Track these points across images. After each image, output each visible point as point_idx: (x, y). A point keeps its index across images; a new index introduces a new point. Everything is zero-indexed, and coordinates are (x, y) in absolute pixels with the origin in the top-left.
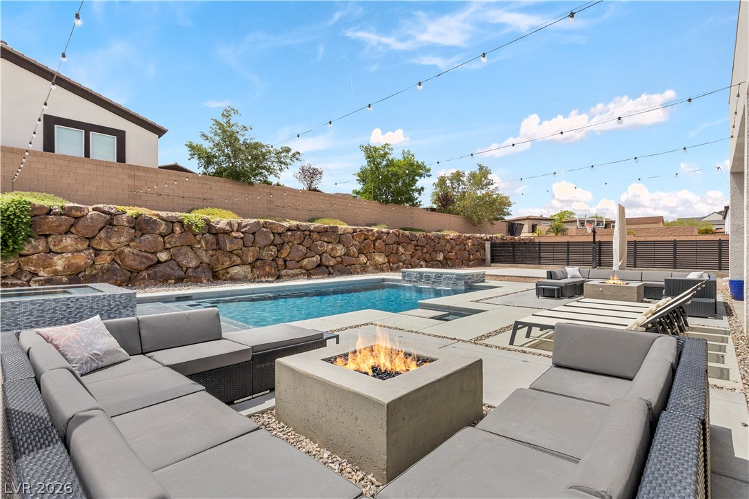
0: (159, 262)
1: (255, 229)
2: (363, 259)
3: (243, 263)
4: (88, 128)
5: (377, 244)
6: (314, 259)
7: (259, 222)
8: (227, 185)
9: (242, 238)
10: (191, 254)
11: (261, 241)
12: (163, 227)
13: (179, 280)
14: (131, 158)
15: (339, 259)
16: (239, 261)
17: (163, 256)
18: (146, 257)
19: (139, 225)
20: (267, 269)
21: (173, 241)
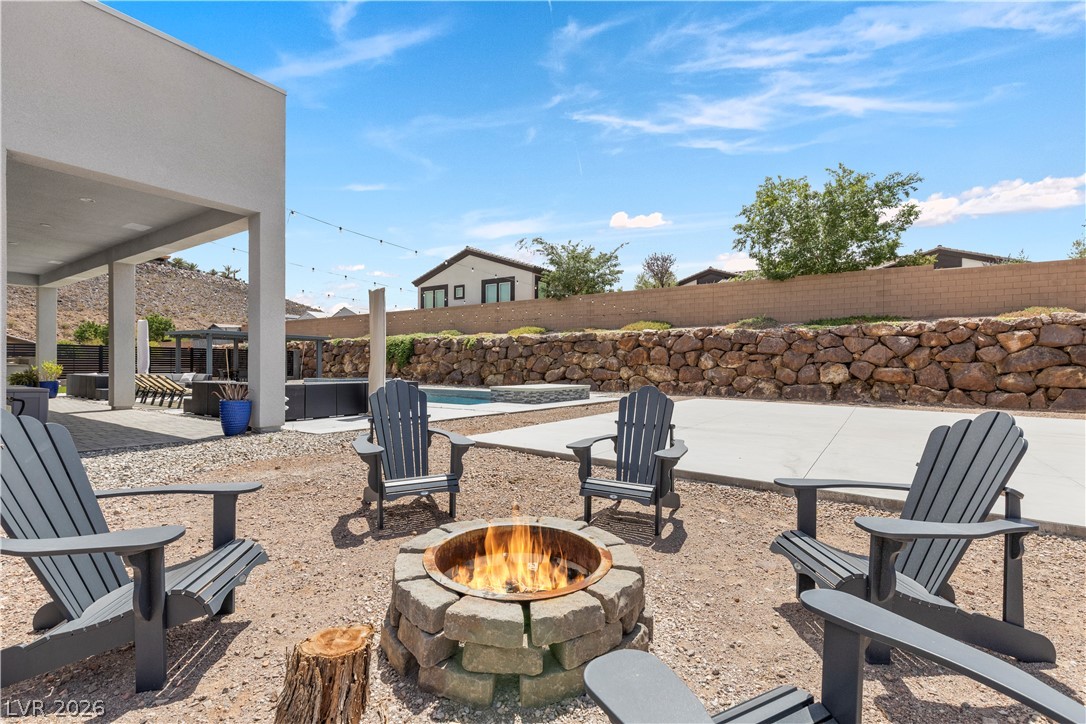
0: (454, 370)
1: (507, 344)
2: (625, 373)
3: (498, 373)
4: (498, 281)
5: (652, 353)
6: (557, 371)
7: (511, 338)
8: (552, 303)
9: (498, 352)
10: (469, 365)
11: (511, 354)
12: (456, 346)
13: (460, 383)
14: (518, 298)
15: (588, 373)
16: (495, 371)
17: (455, 366)
18: (448, 366)
19: (449, 346)
20: (512, 378)
21: (461, 356)
